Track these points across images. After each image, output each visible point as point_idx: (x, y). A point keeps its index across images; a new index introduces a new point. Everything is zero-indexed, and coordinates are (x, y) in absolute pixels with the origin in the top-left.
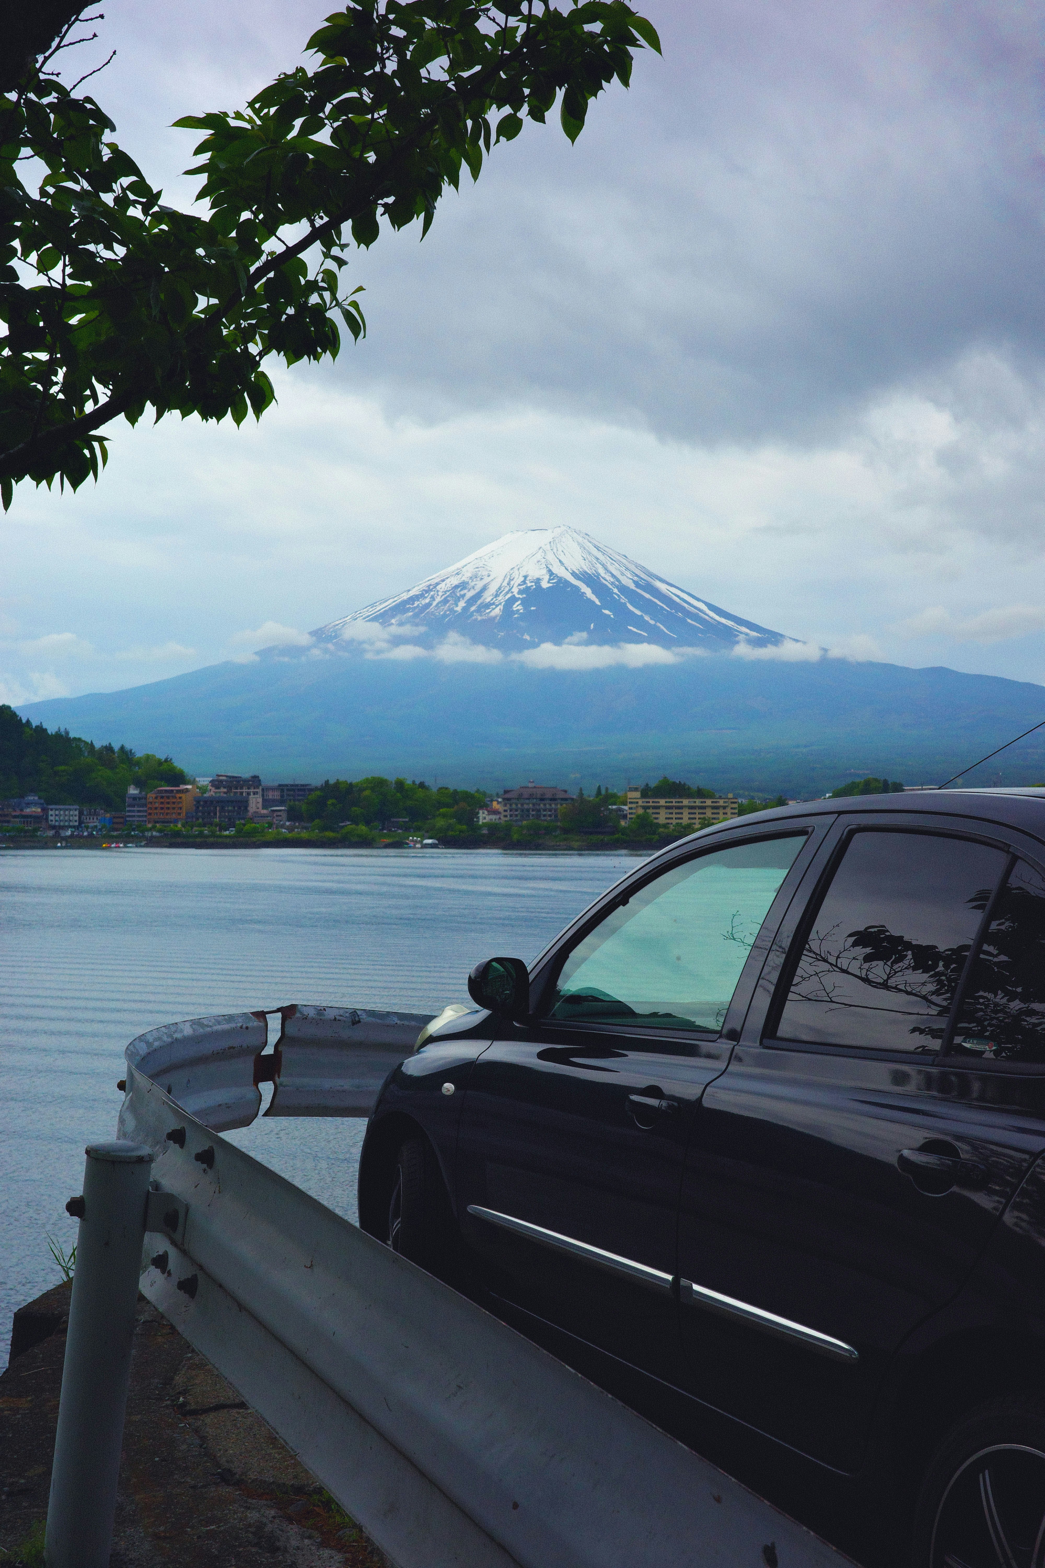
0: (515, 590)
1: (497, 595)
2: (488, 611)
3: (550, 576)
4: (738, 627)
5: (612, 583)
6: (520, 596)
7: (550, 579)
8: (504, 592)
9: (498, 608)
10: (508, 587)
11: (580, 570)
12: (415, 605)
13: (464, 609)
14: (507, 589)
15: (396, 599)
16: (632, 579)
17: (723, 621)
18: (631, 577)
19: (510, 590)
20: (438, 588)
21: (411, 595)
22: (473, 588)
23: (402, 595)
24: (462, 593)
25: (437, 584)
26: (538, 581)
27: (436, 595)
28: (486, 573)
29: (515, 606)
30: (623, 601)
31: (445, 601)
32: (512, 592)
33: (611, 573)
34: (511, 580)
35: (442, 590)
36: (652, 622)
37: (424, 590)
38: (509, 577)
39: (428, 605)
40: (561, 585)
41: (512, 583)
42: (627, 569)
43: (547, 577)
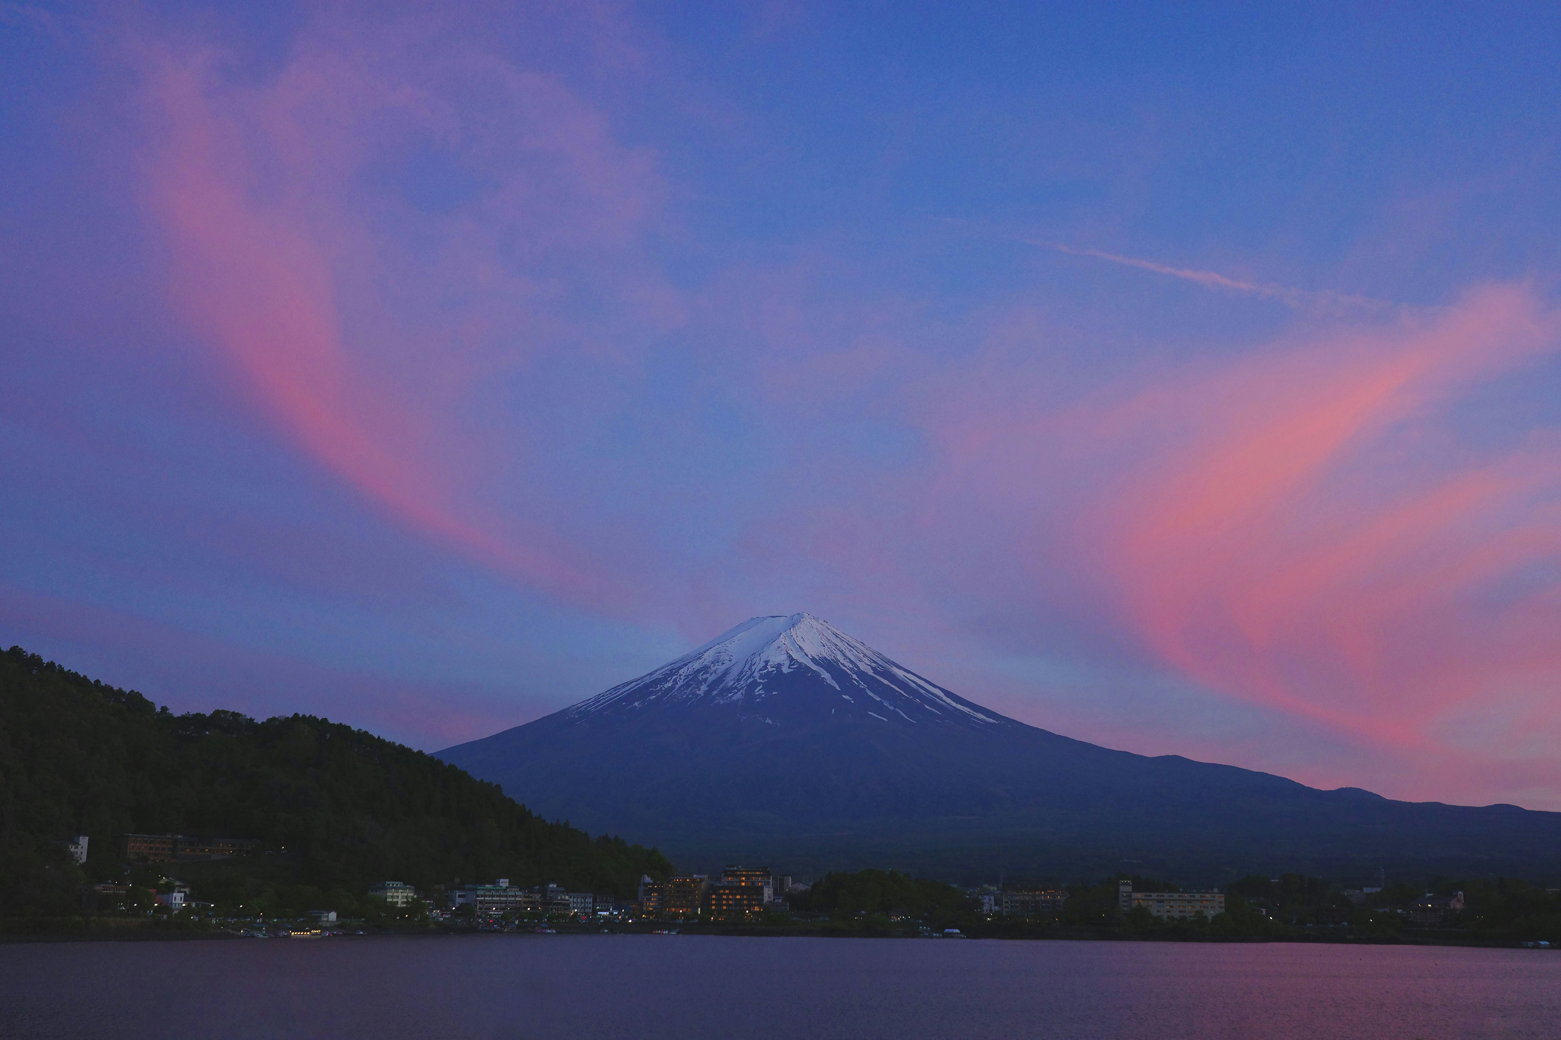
0: (757, 675)
1: (739, 680)
2: (730, 695)
3: (791, 661)
4: (975, 713)
5: (851, 669)
6: (761, 681)
7: (790, 665)
8: (745, 677)
9: (740, 692)
10: (750, 671)
11: (820, 656)
12: (658, 689)
13: (706, 693)
14: (748, 674)
15: (639, 682)
16: (869, 665)
17: (959, 707)
18: (869, 664)
19: (751, 675)
20: (681, 672)
21: (654, 678)
22: (715, 673)
23: (645, 679)
24: (704, 677)
25: (680, 668)
26: (779, 666)
27: (678, 679)
28: (728, 658)
29: (756, 690)
30: (863, 687)
31: (687, 685)
32: (754, 677)
33: (849, 659)
34: (751, 665)
35: (684, 674)
36: (891, 708)
37: (666, 674)
38: (750, 662)
39: (673, 687)
40: (801, 670)
41: (753, 668)
42: (865, 655)
43: (787, 663)
